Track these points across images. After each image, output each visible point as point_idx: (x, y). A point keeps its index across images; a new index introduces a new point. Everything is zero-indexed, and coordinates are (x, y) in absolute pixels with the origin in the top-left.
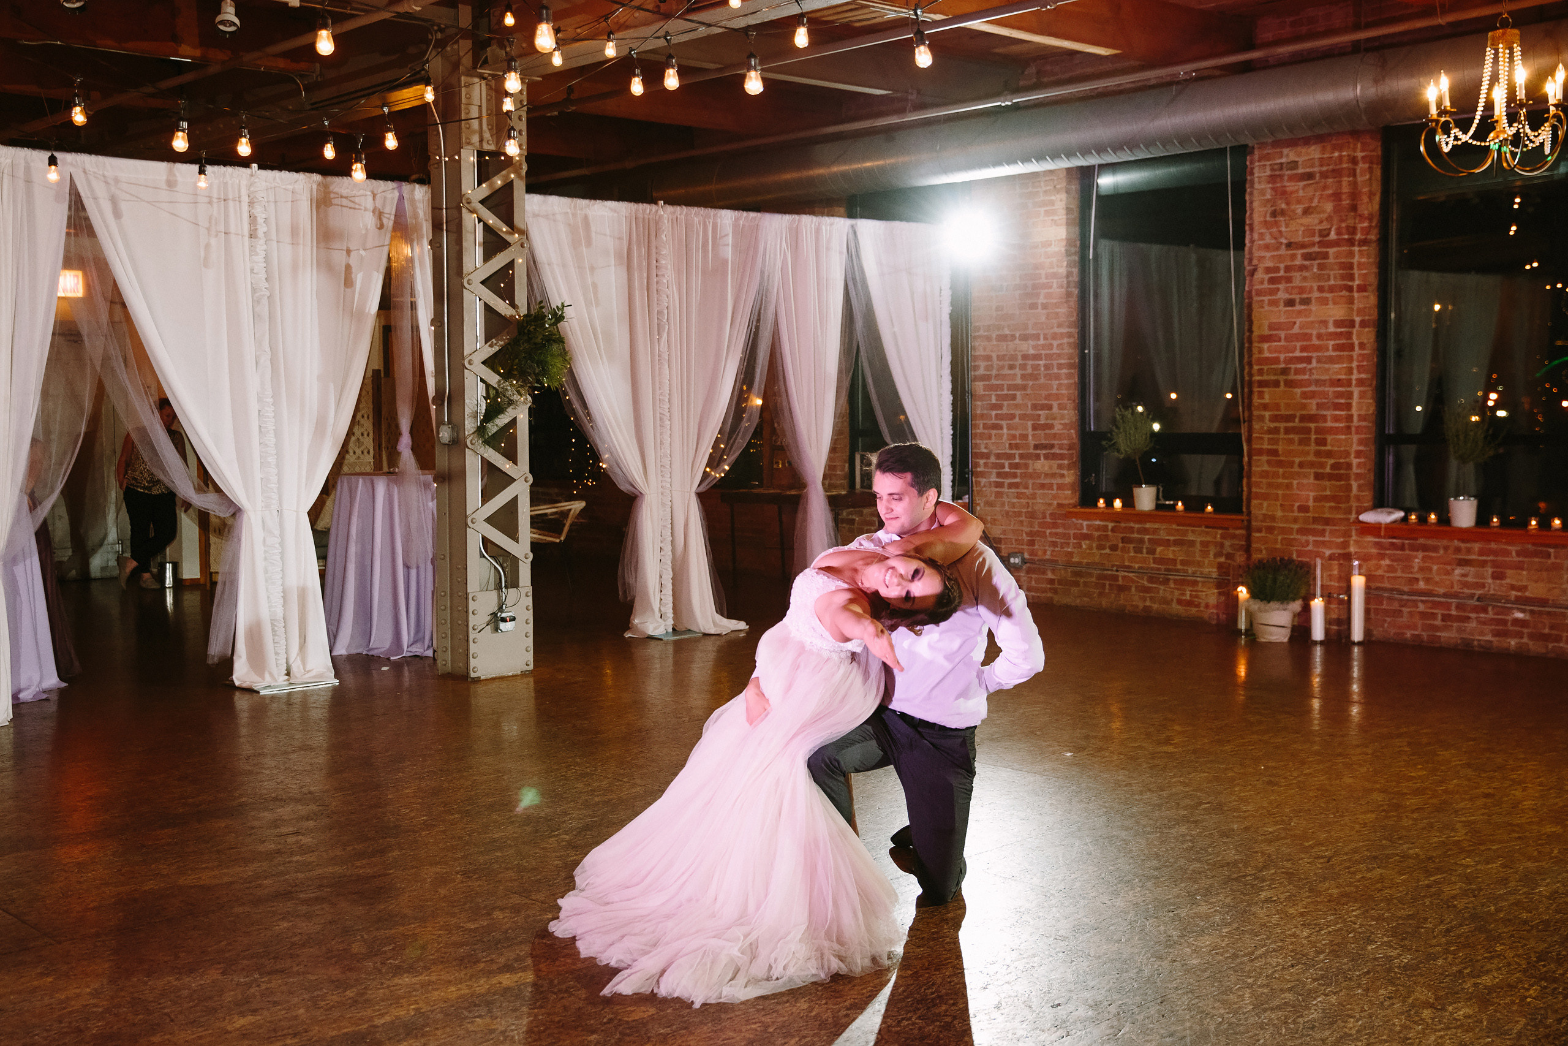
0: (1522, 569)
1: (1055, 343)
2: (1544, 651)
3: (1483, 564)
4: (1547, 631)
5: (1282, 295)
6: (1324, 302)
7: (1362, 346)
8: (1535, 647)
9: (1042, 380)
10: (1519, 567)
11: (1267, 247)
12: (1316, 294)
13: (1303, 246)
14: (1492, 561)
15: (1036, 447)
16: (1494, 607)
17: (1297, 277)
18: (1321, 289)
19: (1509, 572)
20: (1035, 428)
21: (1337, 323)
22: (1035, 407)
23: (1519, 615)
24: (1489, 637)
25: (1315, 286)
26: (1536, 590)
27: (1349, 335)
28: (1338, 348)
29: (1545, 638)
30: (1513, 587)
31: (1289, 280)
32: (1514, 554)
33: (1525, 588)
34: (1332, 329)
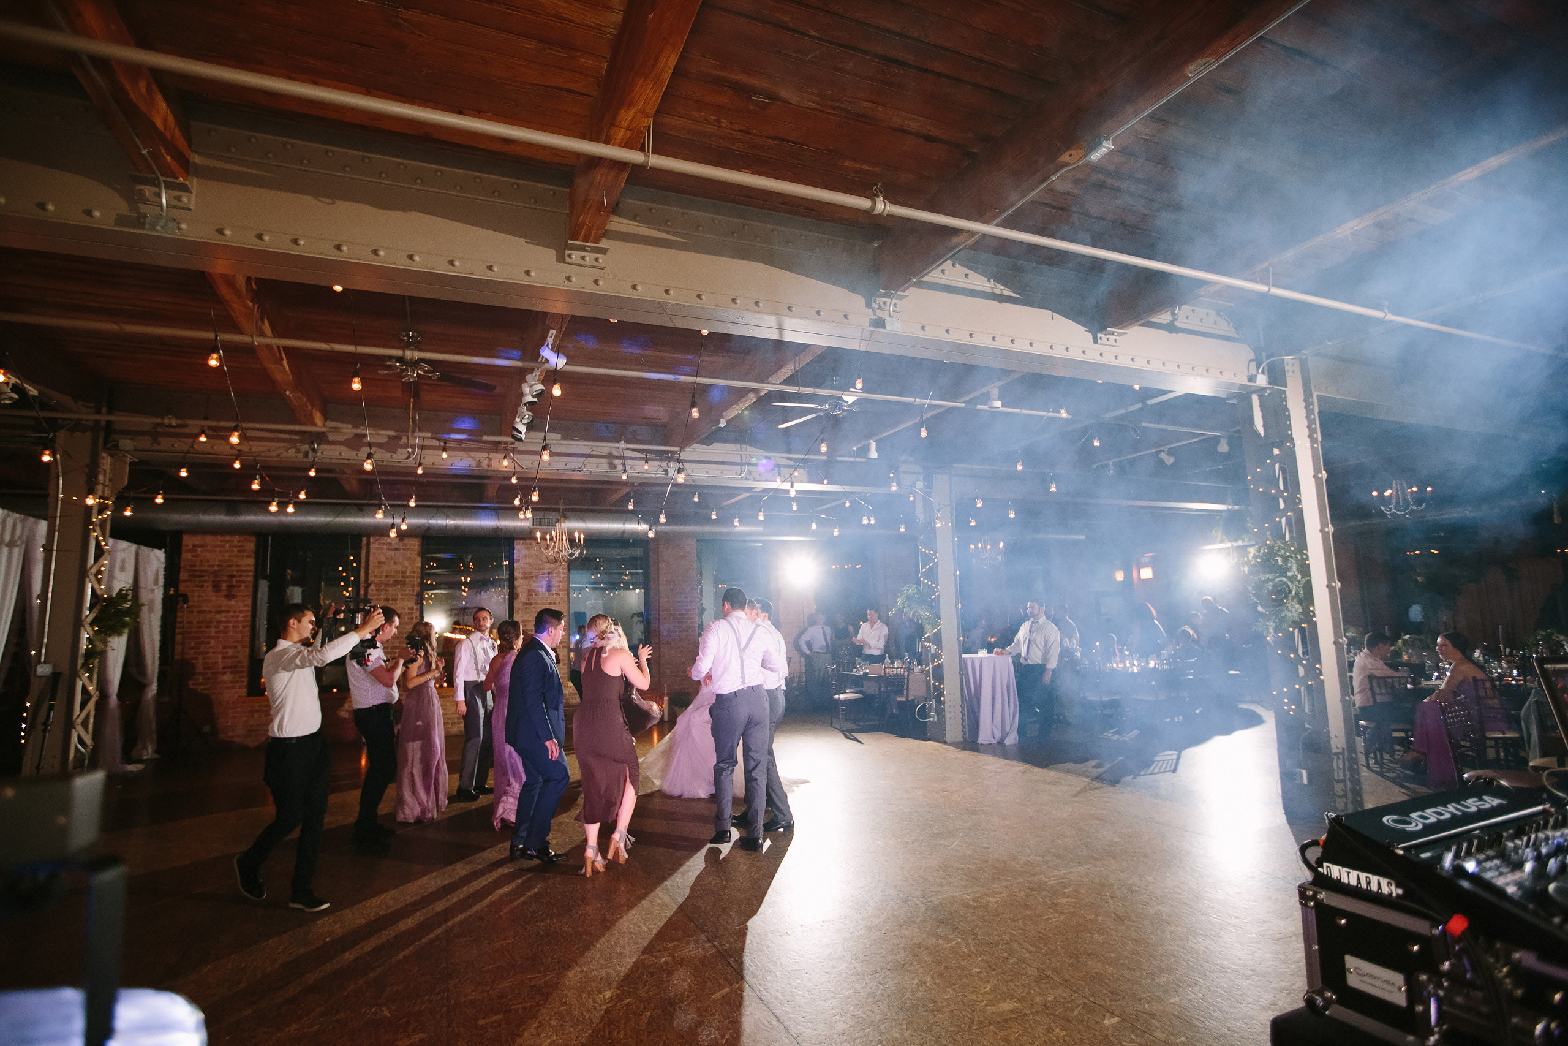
1: (241, 615)
5: (382, 597)
6: (403, 600)
7: (416, 618)
9: (231, 634)
11: (375, 576)
12: (400, 597)
13: (394, 577)
15: (224, 668)
17: (391, 590)
18: (402, 595)
20: (223, 658)
21: (409, 609)
22: (225, 647)
25: (399, 593)
27: (412, 614)
28: (409, 619)
31: (387, 591)
34: (407, 611)
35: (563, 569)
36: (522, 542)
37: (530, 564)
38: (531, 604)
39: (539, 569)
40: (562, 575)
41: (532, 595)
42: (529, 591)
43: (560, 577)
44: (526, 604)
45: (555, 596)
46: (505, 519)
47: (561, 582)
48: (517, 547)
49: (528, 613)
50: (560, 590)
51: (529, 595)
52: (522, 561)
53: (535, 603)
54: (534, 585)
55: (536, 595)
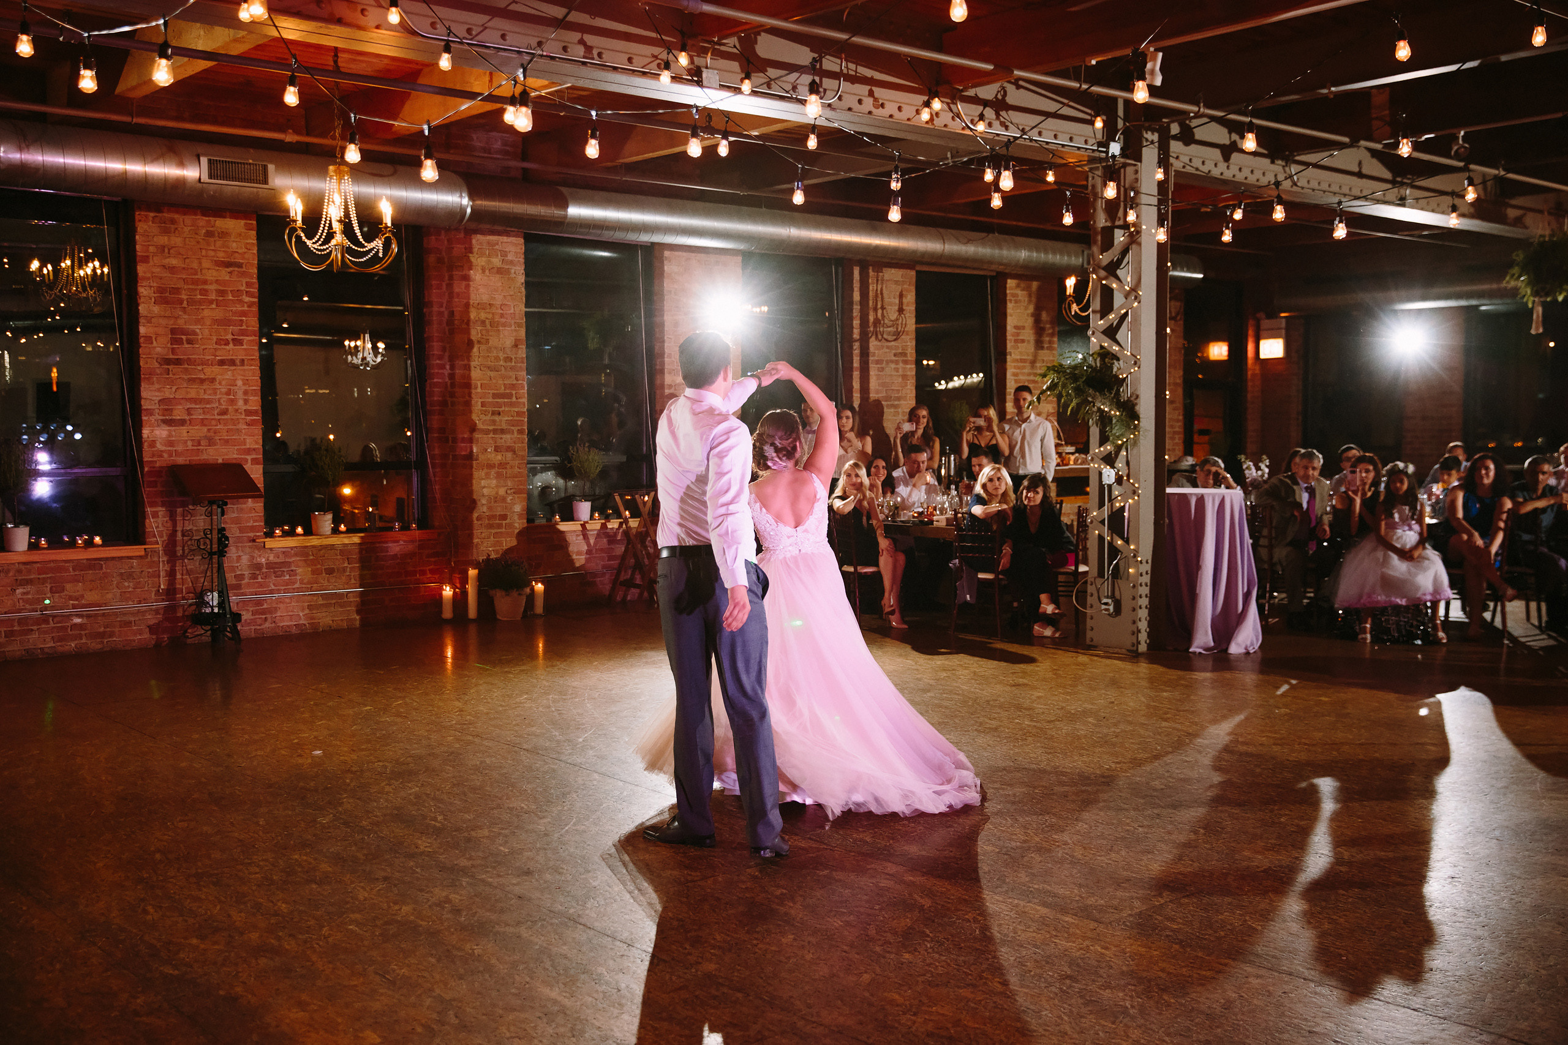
0: (79, 581)
2: (100, 646)
3: (44, 581)
4: (102, 629)
8: (94, 645)
10: (75, 580)
14: (50, 578)
16: (54, 616)
19: (68, 586)
23: (78, 620)
24: (52, 644)
26: (91, 597)
29: (102, 635)
30: (71, 598)
32: (71, 569)
33: (82, 596)
35: (248, 284)
36: (152, 214)
37: (172, 269)
38: (178, 362)
39: (196, 282)
40: (247, 299)
41: (179, 342)
42: (173, 331)
43: (241, 302)
44: (168, 362)
45: (231, 346)
46: (112, 161)
47: (244, 314)
48: (141, 227)
49: (172, 383)
50: (243, 333)
51: (175, 341)
52: (156, 260)
53: (189, 361)
54: (183, 321)
55: (189, 342)
